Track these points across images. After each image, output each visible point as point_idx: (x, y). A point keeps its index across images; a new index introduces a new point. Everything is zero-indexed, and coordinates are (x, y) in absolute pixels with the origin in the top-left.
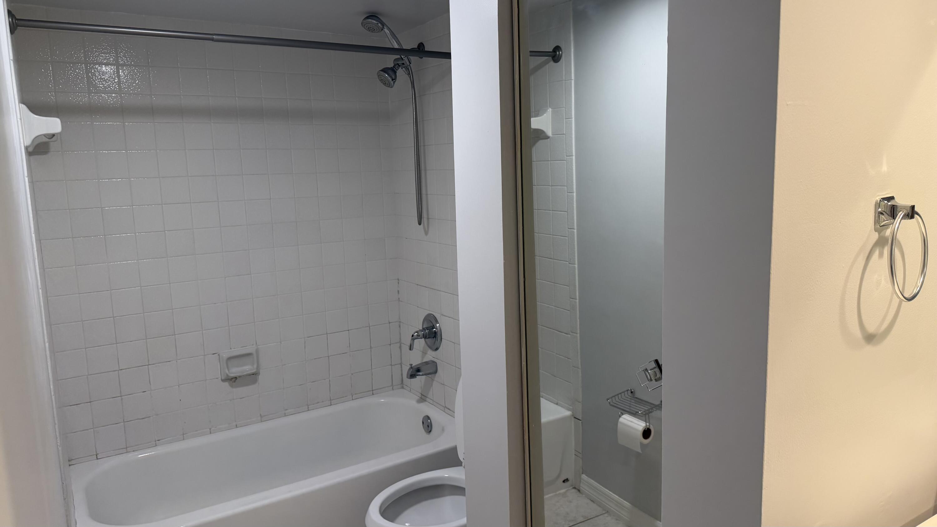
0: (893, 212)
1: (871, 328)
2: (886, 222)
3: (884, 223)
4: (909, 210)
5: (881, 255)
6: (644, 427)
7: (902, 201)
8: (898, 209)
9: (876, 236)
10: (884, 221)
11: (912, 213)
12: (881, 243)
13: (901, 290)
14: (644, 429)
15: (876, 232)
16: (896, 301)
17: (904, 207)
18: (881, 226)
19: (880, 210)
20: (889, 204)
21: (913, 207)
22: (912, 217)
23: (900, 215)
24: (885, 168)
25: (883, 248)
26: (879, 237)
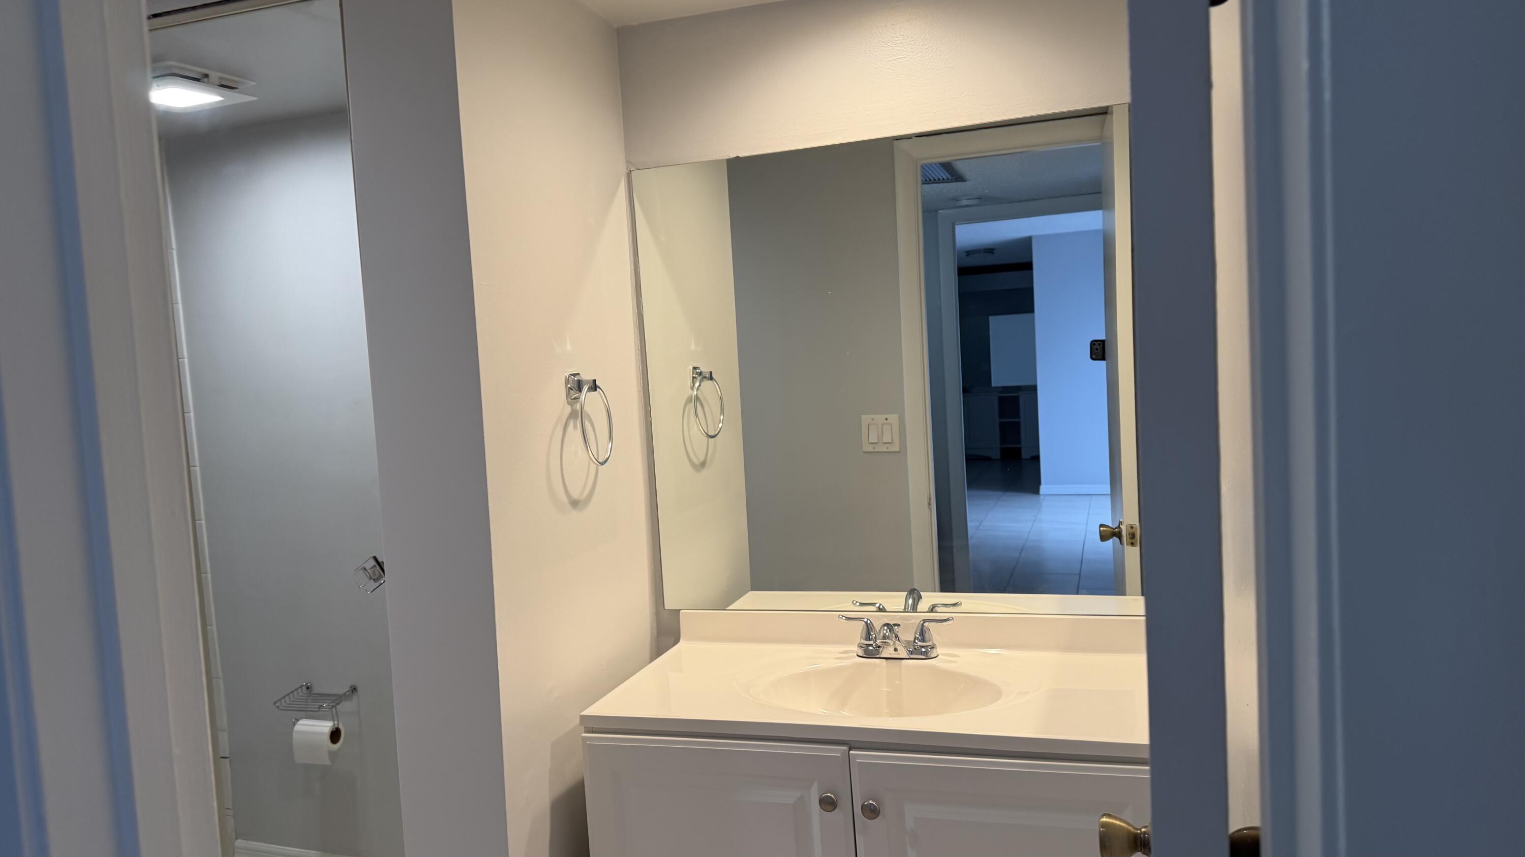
0: (579, 386)
1: (575, 495)
2: (576, 395)
3: (574, 396)
4: (592, 385)
5: (575, 427)
6: (331, 727)
7: (586, 376)
8: (584, 384)
9: (568, 409)
10: (574, 395)
11: (594, 387)
12: (573, 415)
13: (596, 458)
14: (331, 730)
15: (568, 404)
16: (593, 467)
17: (588, 381)
18: (572, 399)
19: (569, 386)
20: (576, 379)
21: (594, 381)
22: (595, 390)
23: (586, 388)
24: (569, 348)
25: (576, 420)
26: (572, 409)
